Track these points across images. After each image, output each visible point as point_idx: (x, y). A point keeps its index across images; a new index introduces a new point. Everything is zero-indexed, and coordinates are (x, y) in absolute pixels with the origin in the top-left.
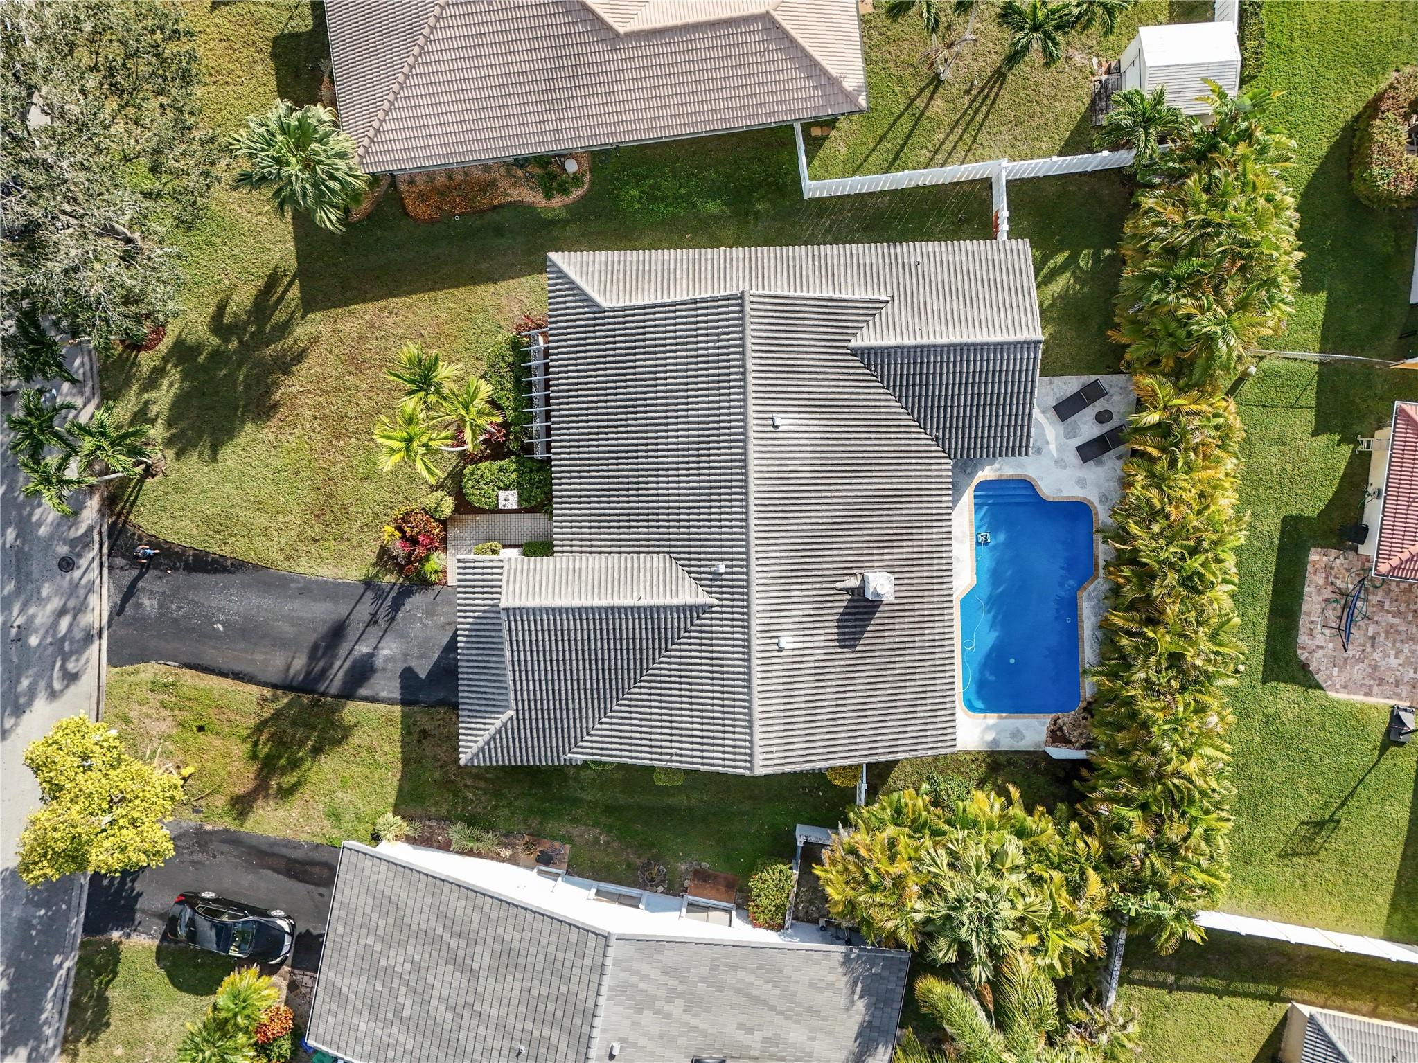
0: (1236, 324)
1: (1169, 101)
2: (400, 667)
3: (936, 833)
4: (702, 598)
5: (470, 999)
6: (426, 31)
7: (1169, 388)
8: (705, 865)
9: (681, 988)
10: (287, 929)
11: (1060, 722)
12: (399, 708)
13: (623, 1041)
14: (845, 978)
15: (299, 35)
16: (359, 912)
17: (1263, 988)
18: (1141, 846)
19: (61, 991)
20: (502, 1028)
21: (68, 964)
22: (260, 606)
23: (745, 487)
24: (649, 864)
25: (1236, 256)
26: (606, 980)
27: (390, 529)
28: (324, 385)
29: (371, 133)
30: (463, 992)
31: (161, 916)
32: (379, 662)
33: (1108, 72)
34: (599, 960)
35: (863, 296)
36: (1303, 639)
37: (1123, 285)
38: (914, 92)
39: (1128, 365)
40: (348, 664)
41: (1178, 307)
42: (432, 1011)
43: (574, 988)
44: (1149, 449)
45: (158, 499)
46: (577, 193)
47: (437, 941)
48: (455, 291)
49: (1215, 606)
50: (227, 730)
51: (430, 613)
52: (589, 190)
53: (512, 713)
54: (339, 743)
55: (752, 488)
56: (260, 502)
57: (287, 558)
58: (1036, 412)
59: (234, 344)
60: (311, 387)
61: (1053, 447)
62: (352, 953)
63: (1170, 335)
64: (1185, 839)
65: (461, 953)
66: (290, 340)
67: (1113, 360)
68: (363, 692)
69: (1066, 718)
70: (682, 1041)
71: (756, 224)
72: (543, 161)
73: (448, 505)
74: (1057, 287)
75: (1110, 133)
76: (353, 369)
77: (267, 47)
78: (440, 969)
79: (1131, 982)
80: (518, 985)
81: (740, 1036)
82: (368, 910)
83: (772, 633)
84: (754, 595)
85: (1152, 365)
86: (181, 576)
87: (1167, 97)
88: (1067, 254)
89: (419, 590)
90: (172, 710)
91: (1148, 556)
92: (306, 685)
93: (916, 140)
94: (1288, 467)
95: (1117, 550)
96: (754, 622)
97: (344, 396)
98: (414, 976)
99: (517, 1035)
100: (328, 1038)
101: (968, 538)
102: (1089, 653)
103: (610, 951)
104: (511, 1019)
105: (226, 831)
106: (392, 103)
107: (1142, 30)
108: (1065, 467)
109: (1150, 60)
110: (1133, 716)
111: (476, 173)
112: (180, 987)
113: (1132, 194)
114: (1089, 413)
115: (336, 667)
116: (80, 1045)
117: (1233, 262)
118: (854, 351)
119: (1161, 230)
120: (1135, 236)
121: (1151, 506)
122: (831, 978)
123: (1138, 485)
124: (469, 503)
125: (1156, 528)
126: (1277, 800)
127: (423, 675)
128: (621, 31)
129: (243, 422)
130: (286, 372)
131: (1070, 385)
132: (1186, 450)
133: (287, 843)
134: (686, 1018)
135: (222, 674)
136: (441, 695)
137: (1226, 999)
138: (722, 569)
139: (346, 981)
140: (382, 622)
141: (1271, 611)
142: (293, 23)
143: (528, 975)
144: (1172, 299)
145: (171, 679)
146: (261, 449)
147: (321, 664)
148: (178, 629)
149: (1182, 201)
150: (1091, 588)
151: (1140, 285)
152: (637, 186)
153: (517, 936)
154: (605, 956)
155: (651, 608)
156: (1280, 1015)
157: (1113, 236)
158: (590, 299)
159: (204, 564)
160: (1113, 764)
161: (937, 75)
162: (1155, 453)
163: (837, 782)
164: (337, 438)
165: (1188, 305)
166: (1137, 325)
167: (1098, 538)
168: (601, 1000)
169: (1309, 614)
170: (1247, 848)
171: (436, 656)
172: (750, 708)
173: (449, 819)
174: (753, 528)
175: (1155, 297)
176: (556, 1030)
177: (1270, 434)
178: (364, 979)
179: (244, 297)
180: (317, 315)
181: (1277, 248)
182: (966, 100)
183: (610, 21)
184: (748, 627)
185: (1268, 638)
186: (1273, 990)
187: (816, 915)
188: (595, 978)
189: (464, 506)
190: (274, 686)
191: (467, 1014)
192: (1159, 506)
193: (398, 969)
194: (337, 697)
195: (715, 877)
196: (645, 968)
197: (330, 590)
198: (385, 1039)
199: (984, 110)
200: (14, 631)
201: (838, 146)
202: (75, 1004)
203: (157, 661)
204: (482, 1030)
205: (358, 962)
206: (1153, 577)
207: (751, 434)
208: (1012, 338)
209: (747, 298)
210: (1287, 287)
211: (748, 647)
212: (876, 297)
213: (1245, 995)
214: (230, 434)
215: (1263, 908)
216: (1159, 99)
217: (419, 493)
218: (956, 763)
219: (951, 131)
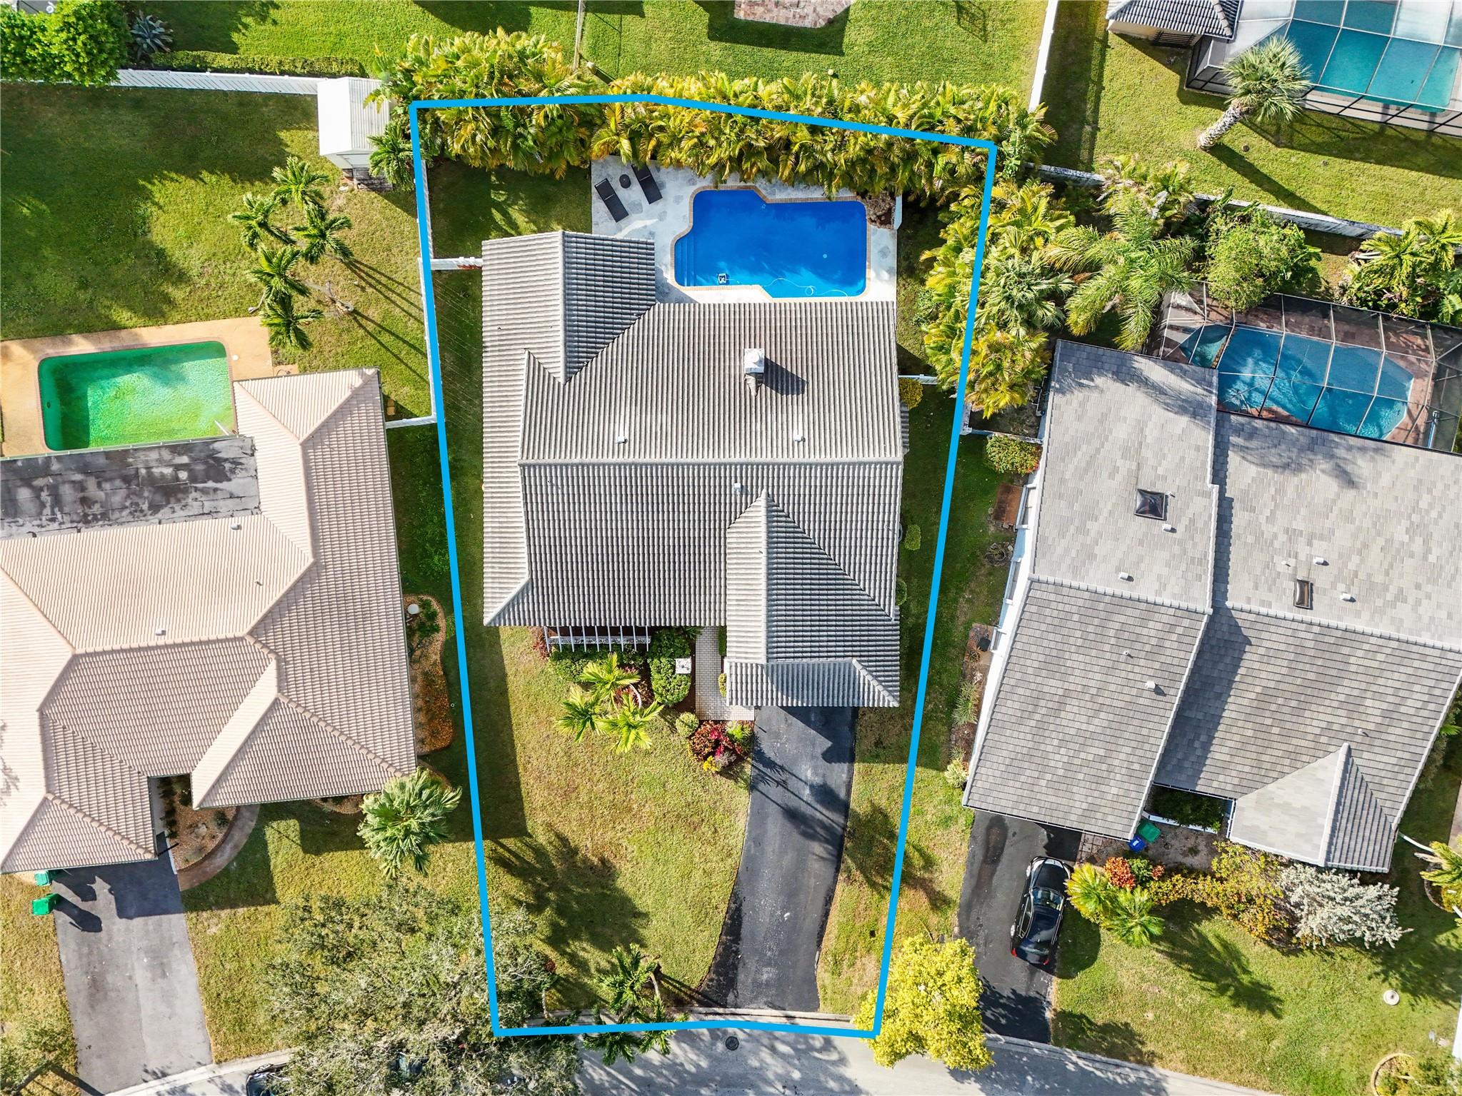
0: (552, 81)
1: (381, 132)
2: (822, 762)
3: (957, 317)
4: (761, 502)
5: (1087, 697)
6: (308, 715)
7: (602, 132)
8: (990, 511)
9: (1077, 523)
10: (1041, 862)
11: (873, 217)
12: (856, 765)
13: (1118, 570)
14: (1076, 392)
15: (302, 831)
16: (1020, 792)
17: (1095, 54)
18: (967, 155)
19: (1097, 1065)
20: (1110, 670)
21: (1074, 1058)
22: (770, 880)
23: (673, 465)
24: (988, 557)
25: (501, 83)
26: (1066, 582)
27: (706, 765)
28: (587, 820)
29: (385, 765)
30: (1082, 703)
31: (1032, 974)
32: (818, 780)
33: (351, 178)
34: (1051, 588)
35: (524, 372)
36: (808, 23)
37: (521, 167)
38: (361, 332)
39: (584, 162)
40: (818, 807)
41: (539, 126)
42: (1099, 730)
43: (1074, 609)
44: (650, 147)
45: (678, 964)
46: (435, 606)
47: (1041, 726)
48: (512, 708)
49: (774, 96)
50: (874, 912)
51: (777, 736)
52: (432, 595)
53: (854, 661)
54: (886, 816)
55: (673, 460)
56: (682, 877)
57: (729, 855)
58: (619, 236)
59: (552, 896)
60: (588, 831)
61: (648, 223)
62: (1053, 799)
63: (561, 130)
64: (959, 121)
65: (1050, 705)
66: (549, 848)
67: (580, 175)
68: (842, 795)
69: (870, 213)
70: (1121, 523)
71: (464, 461)
72: (410, 633)
73: (687, 717)
74: (520, 219)
75: (402, 179)
76: (574, 795)
77: (311, 858)
78: (1064, 722)
79: (1091, 160)
80: (1075, 657)
81: (1119, 477)
82: (1018, 785)
83: (790, 446)
84: (759, 459)
85: (583, 144)
86: (743, 946)
87: (375, 135)
88: (494, 211)
89: (758, 744)
90: (856, 958)
91: (734, 150)
92: (837, 843)
93: (399, 329)
94: (669, 35)
95: (731, 171)
96: (780, 460)
97: (596, 803)
98: (1071, 745)
99: (1115, 657)
100: (1125, 821)
101: (722, 292)
102: (816, 194)
103: (1043, 578)
104: (1102, 662)
105: (959, 915)
106: (362, 747)
107: (322, 152)
108: (665, 212)
109: (347, 147)
110: (863, 161)
111: (417, 688)
112: (1093, 959)
113: (448, 159)
114: (622, 193)
115: (821, 817)
116: (1144, 1050)
117: (506, 84)
118: (568, 379)
119: (478, 138)
120: (482, 159)
121: (695, 146)
122: (1075, 404)
123: (679, 156)
124: (686, 698)
125: (712, 143)
126: (939, 44)
127: (829, 744)
128: (311, 560)
129: (616, 889)
130: (575, 851)
131: (599, 208)
132: (651, 119)
133: (970, 863)
134: (1101, 519)
135: (826, 914)
136: (847, 728)
137: (1105, 83)
138: (738, 485)
139: (1077, 804)
140: (784, 776)
141: (784, 48)
142: (292, 835)
143: (1066, 647)
144: (532, 131)
145: (830, 958)
146: (638, 875)
147: (818, 829)
148: (788, 950)
149: (457, 123)
150: (764, 192)
151: (521, 154)
152: (431, 557)
153: (1034, 656)
154: (1047, 583)
155: (768, 543)
156: (1118, 38)
157: (483, 174)
158: (522, 591)
159: (733, 927)
160: (903, 176)
161: (350, 313)
162: (653, 143)
163: (919, 398)
164: (630, 810)
165: (538, 118)
166: (553, 156)
167: (722, 187)
168: (1083, 586)
169: (787, 19)
170: (979, 67)
171: (813, 732)
172: (849, 464)
173: (950, 724)
174: (705, 460)
175: (531, 143)
176: (1110, 625)
177: (641, 50)
178: (1075, 789)
179: (511, 884)
180: (529, 824)
181: (495, 52)
182: (369, 290)
183: (304, 569)
184: (784, 465)
185: (806, 51)
186: (1097, 46)
187: (1033, 419)
188: (1065, 591)
189: (688, 704)
190: (837, 870)
191: (1100, 700)
192: (696, 140)
193: (1065, 759)
194: (846, 817)
195: (1001, 502)
196: (1059, 550)
197: (757, 818)
198: (1124, 771)
199: (377, 276)
200: (787, 1092)
201: (403, 394)
202: (1109, 1053)
203: (815, 970)
204: (1112, 687)
205: (1061, 793)
206: (751, 145)
207: (631, 460)
208: (560, 255)
209: (524, 461)
210: (525, 42)
211: (800, 465)
212: (525, 362)
213: (1102, 67)
214: (626, 901)
215: (1028, 54)
216: (379, 141)
217: (677, 742)
218: (907, 302)
219: (394, 302)
